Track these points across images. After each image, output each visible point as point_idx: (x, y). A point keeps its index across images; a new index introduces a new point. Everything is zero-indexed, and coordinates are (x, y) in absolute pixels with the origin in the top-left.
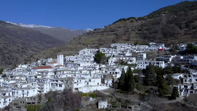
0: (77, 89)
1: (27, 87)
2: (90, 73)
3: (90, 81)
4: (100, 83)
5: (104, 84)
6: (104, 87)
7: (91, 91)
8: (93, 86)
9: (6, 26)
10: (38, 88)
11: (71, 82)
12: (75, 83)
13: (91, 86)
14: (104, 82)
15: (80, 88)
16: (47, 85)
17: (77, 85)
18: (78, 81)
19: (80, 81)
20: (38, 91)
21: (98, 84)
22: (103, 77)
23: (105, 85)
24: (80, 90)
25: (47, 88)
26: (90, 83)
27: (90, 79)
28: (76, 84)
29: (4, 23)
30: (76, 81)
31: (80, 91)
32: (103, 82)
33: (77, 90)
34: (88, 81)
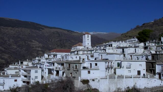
0: (86, 82)
1: (14, 73)
2: (123, 51)
3: (119, 65)
4: (143, 72)
5: (155, 74)
6: (153, 80)
7: (119, 89)
8: (127, 77)
9: (72, 34)
10: (23, 77)
11: (76, 66)
12: (84, 68)
13: (121, 77)
14: (154, 71)
15: (93, 80)
16: (36, 72)
17: (89, 72)
18: (91, 64)
19: (96, 64)
20: (24, 82)
21: (139, 73)
22: (150, 58)
23: (157, 76)
24: (93, 85)
25: (36, 77)
26: (119, 72)
27: (120, 62)
28: (86, 71)
29: (70, 32)
30: (86, 64)
31: (93, 87)
32: (151, 69)
33: (86, 85)
34: (115, 65)
